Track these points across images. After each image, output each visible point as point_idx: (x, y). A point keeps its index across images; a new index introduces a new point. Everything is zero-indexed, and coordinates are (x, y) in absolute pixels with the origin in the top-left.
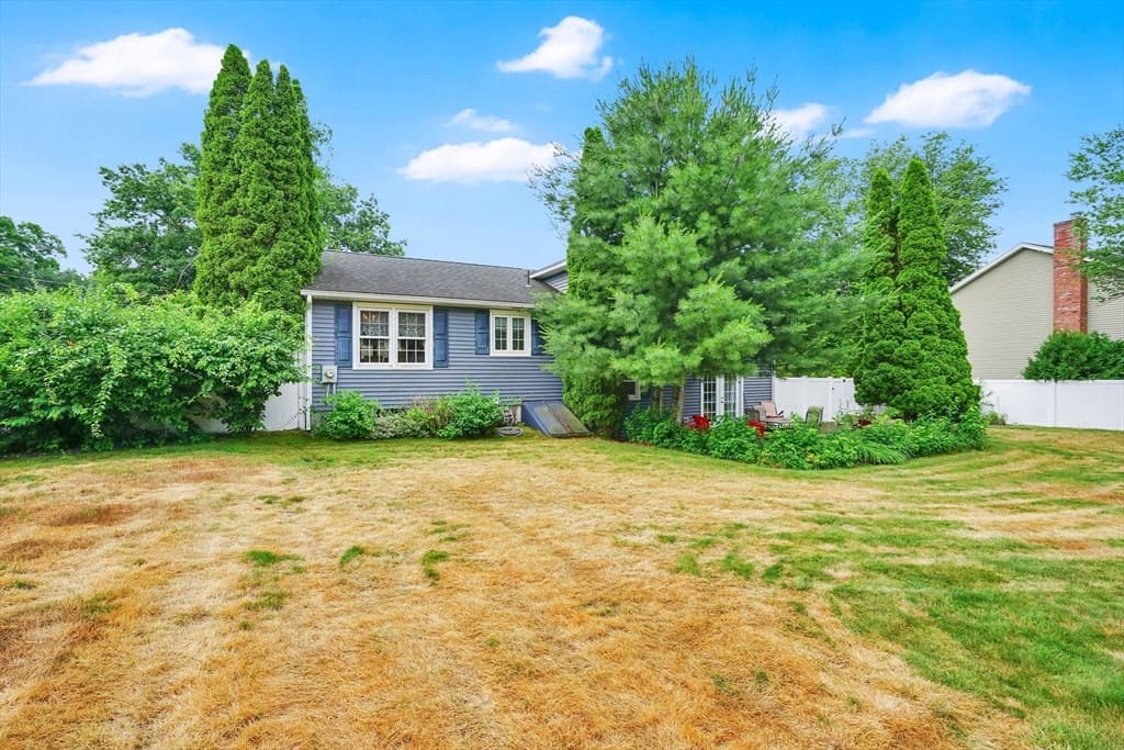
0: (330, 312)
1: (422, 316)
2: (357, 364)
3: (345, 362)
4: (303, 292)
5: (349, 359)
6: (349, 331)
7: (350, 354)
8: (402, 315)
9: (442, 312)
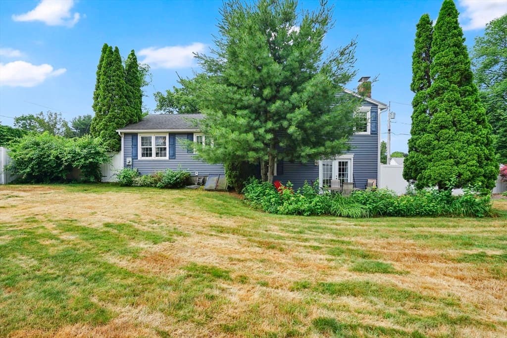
0: (130, 138)
1: (165, 138)
2: (140, 157)
3: (135, 157)
4: (117, 131)
5: (137, 156)
6: (137, 145)
7: (137, 153)
8: (157, 138)
9: (172, 135)
